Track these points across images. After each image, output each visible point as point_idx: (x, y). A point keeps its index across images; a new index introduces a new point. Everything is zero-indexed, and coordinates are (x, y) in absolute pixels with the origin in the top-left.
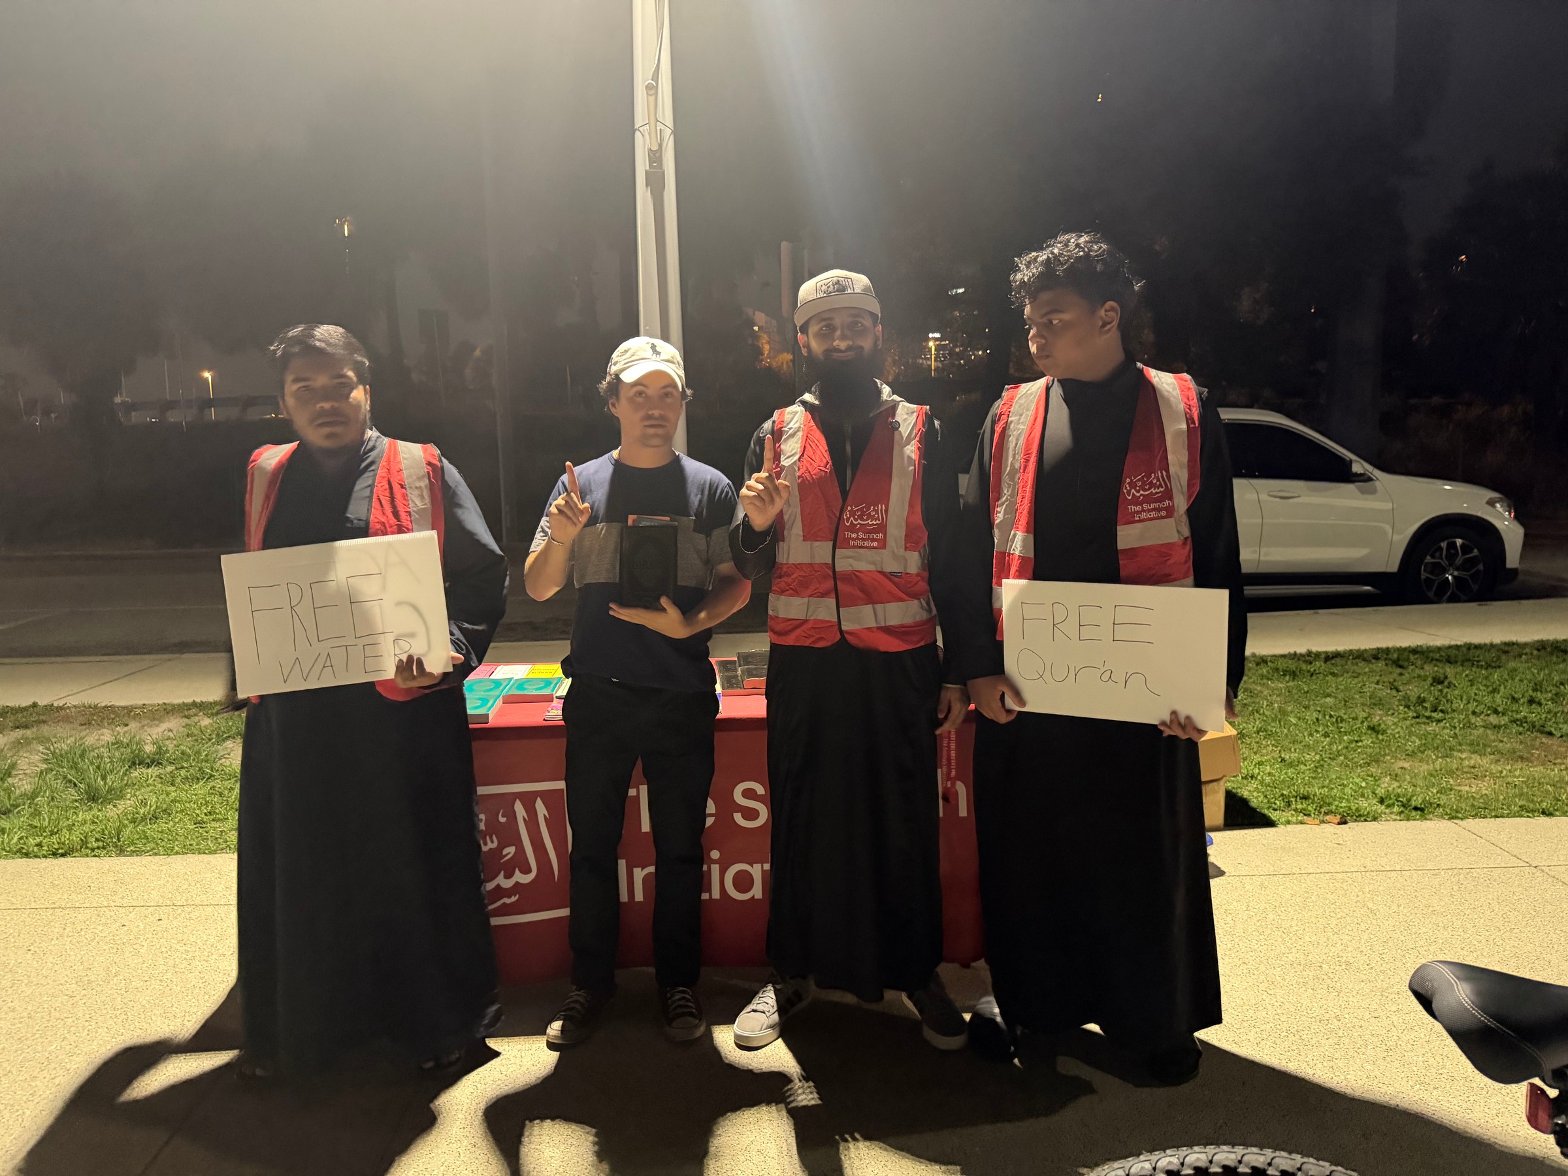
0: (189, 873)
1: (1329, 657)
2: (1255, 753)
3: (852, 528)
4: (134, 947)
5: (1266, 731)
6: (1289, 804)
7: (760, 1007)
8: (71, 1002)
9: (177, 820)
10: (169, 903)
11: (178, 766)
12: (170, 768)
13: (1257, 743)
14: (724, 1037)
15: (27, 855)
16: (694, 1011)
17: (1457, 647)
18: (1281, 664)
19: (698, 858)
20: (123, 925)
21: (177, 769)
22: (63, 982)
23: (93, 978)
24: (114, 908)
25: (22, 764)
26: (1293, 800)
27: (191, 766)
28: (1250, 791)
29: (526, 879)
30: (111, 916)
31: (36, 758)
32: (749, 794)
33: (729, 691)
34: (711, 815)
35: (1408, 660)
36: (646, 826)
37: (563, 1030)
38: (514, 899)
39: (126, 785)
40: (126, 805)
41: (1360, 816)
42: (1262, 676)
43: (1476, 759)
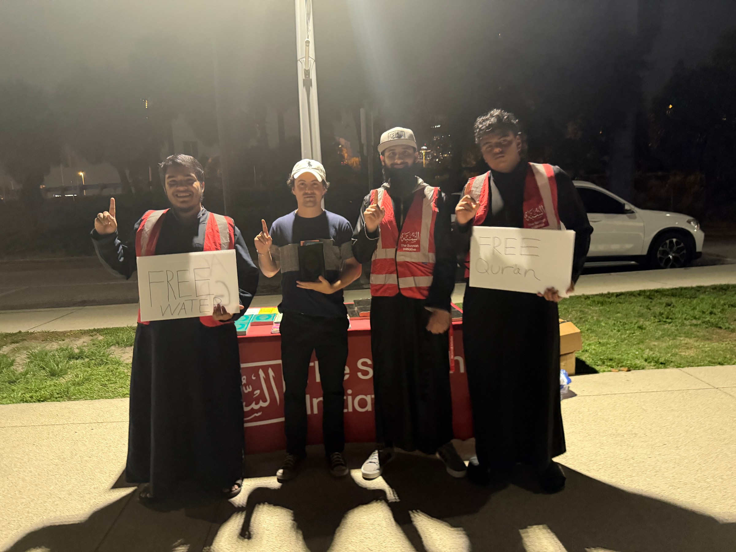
0: (102, 407)
1: (618, 295)
2: (587, 340)
3: (404, 242)
4: (82, 442)
5: (591, 329)
6: (604, 363)
7: (373, 461)
8: (57, 467)
9: (93, 384)
10: (95, 421)
11: (91, 359)
12: (87, 360)
13: (587, 335)
14: (357, 475)
15: (26, 402)
16: (343, 463)
17: (676, 289)
18: (596, 299)
19: (342, 393)
20: (76, 432)
21: (90, 360)
22: (52, 459)
23: (65, 457)
24: (70, 425)
25: (18, 360)
26: (605, 361)
27: (97, 359)
28: (586, 357)
29: (265, 405)
30: (69, 428)
31: (24, 356)
32: (364, 364)
33: (353, 318)
34: (347, 374)
35: (654, 295)
36: (318, 379)
37: (283, 473)
38: (259, 414)
39: (68, 368)
40: (69, 377)
41: (637, 367)
42: (588, 305)
43: (687, 340)
